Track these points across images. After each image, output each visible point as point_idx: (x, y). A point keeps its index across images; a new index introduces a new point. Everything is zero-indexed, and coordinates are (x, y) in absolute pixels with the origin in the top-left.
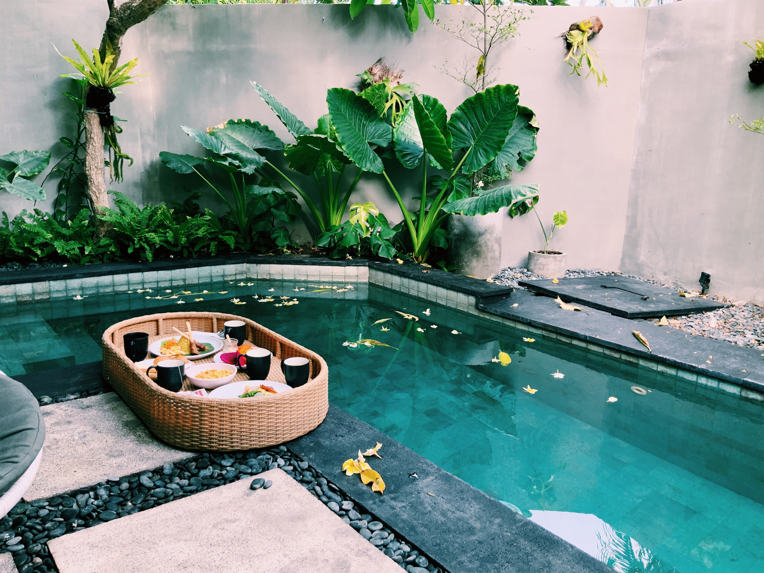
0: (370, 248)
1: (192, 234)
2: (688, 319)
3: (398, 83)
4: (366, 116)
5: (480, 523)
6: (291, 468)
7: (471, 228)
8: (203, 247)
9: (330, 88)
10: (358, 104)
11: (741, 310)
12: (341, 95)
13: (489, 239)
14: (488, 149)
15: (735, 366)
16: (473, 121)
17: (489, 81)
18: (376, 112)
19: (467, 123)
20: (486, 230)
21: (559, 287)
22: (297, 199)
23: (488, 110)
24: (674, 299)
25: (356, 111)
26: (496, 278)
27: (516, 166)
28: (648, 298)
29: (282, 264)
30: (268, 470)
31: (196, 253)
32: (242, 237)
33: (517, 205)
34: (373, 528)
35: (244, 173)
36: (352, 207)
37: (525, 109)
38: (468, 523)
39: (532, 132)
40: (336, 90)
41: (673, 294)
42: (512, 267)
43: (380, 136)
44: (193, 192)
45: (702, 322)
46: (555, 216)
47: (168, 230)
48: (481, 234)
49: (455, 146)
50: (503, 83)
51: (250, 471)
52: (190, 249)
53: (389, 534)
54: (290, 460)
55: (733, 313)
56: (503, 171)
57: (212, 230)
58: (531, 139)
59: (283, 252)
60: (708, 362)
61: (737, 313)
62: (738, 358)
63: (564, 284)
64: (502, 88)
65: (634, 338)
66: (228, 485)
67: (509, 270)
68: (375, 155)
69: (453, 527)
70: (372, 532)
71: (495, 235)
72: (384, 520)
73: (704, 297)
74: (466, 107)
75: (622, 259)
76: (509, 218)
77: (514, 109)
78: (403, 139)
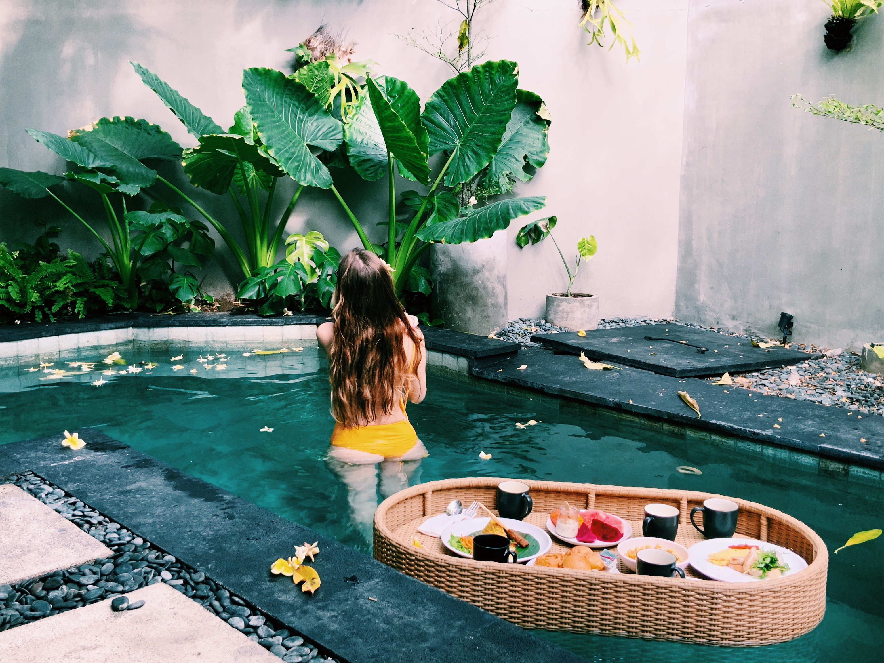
0: (318, 299)
1: (49, 288)
2: (761, 376)
3: (349, 60)
4: (302, 107)
5: (435, 628)
6: (181, 582)
7: (462, 264)
8: (65, 307)
9: (247, 68)
10: (289, 90)
11: (834, 361)
12: (263, 77)
13: (488, 279)
14: (480, 152)
15: (810, 429)
16: (456, 112)
17: (475, 56)
18: (317, 101)
19: (448, 116)
20: (483, 266)
21: (586, 341)
22: (208, 231)
23: (476, 97)
24: (742, 351)
25: (288, 100)
26: (500, 334)
27: (521, 175)
28: (707, 350)
29: (187, 326)
30: (147, 585)
31: (54, 315)
32: (125, 290)
33: (527, 230)
34: (289, 643)
35: (124, 194)
36: (289, 240)
37: (530, 95)
38: (419, 629)
39: (541, 127)
40: (255, 70)
41: (742, 345)
42: (524, 318)
43: (325, 136)
44: (48, 226)
45: (780, 378)
46: (579, 244)
47: (10, 282)
48: (476, 272)
49: (433, 148)
50: (496, 59)
51: (120, 588)
52: (46, 309)
53: (311, 650)
54: (179, 572)
55: (823, 365)
56: (503, 181)
57: (79, 281)
58: (541, 137)
59: (189, 310)
60: (776, 426)
61: (829, 365)
62: (816, 419)
63: (594, 337)
64: (495, 66)
65: (680, 401)
66: (88, 607)
67: (521, 322)
68: (318, 163)
69: (397, 635)
70: (288, 648)
71: (496, 272)
72: (305, 634)
73: (787, 347)
74: (445, 92)
75: (676, 301)
76: (517, 249)
77: (512, 95)
78: (359, 140)
